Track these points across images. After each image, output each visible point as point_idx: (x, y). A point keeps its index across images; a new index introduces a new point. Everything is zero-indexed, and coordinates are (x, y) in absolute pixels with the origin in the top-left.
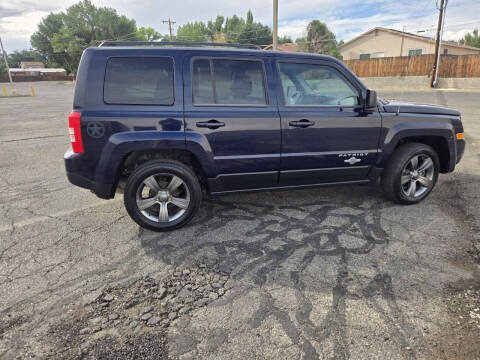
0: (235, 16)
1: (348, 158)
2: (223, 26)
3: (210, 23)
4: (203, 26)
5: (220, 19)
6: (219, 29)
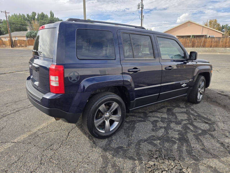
0: (42, 13)
1: (183, 84)
2: (36, 17)
3: (28, 15)
4: (25, 16)
5: (34, 14)
6: (34, 19)
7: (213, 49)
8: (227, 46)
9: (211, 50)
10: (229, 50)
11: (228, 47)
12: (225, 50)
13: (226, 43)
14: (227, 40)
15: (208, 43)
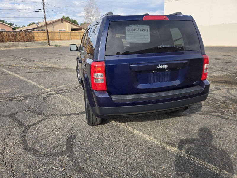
7: (13, 43)
8: (25, 40)
9: (11, 44)
10: (28, 44)
11: (27, 41)
12: (25, 44)
13: (24, 38)
14: (23, 34)
15: (6, 37)
